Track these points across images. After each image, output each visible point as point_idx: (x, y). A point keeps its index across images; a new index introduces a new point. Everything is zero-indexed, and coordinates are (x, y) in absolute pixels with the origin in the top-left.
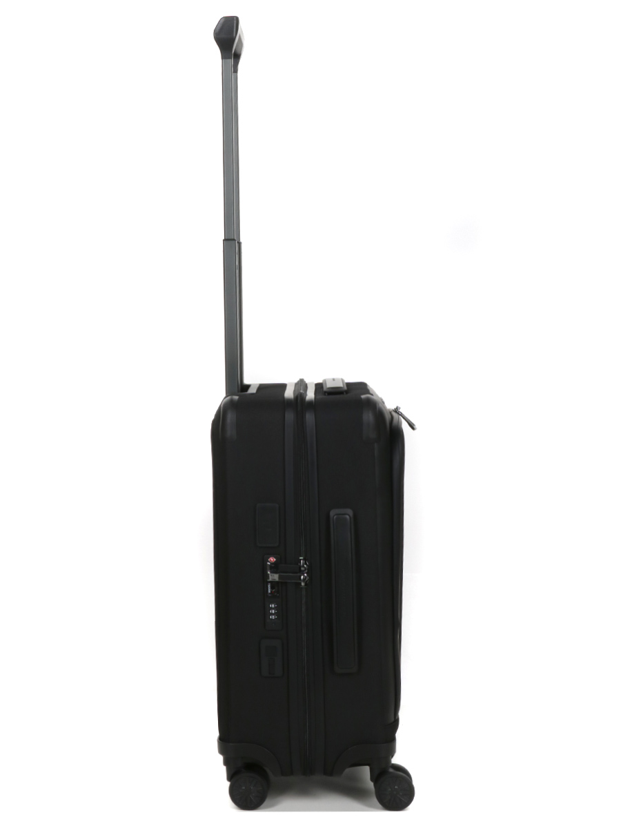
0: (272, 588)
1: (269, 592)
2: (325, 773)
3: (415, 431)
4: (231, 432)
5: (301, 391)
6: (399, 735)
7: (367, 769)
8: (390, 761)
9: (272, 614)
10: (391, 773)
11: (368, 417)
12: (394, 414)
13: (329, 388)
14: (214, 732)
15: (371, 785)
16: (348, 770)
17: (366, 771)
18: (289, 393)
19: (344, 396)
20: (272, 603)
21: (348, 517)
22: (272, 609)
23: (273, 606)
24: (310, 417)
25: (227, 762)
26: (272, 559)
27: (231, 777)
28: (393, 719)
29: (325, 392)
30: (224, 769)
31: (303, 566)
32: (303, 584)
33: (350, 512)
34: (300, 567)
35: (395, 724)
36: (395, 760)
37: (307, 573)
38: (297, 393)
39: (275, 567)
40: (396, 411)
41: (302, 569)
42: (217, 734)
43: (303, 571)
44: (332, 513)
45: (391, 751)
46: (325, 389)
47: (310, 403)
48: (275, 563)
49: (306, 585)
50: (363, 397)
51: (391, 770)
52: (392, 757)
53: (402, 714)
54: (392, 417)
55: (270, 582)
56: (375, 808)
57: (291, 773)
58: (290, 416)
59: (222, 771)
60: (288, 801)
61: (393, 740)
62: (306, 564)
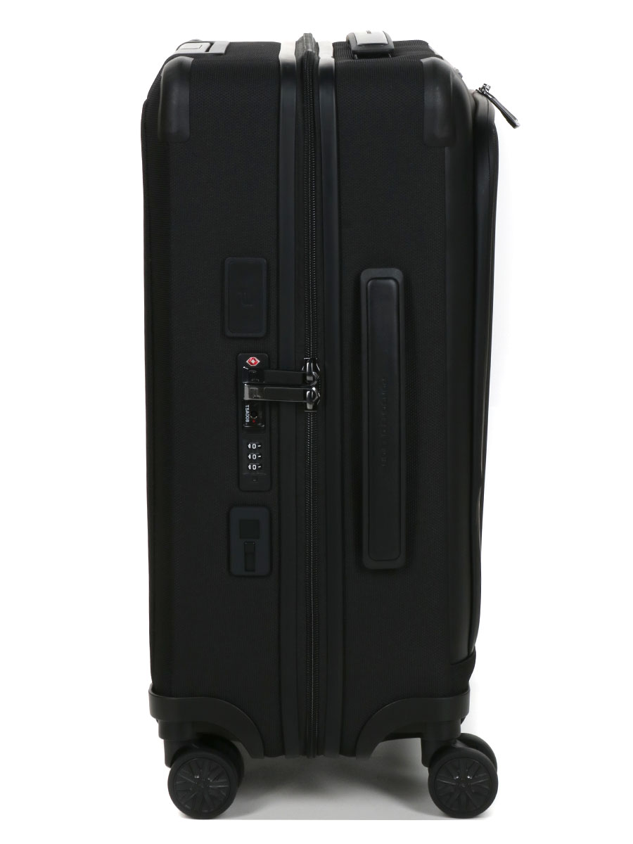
0: (252, 413)
1: (247, 421)
2: (342, 751)
3: (517, 129)
4: (178, 123)
5: (310, 50)
6: (476, 681)
7: (416, 743)
8: (459, 729)
9: (252, 461)
10: (459, 749)
11: (435, 98)
12: (479, 97)
13: (360, 45)
14: (144, 679)
15: (424, 772)
16: (382, 747)
17: (415, 746)
18: (287, 54)
19: (390, 59)
20: (251, 441)
21: (392, 283)
22: (252, 451)
23: (254, 446)
24: (327, 98)
25: (165, 733)
26: (253, 361)
27: (172, 758)
28: (465, 654)
29: (354, 52)
30: (160, 743)
31: (310, 374)
32: (309, 407)
33: (397, 273)
34: (304, 376)
35: (468, 663)
36: (468, 727)
37: (315, 386)
38: (301, 53)
39: (256, 376)
40: (483, 91)
41: (309, 378)
42: (148, 681)
43: (310, 382)
44: (365, 276)
45: (461, 709)
46: (353, 47)
47: (327, 71)
48: (258, 368)
49: (314, 408)
50: (424, 61)
51: (459, 745)
52: (462, 720)
53: (482, 645)
54: (476, 103)
55: (248, 402)
56: (428, 813)
57: (282, 752)
58: (289, 95)
59: (158, 747)
60: (279, 802)
61: (464, 690)
62: (315, 369)
